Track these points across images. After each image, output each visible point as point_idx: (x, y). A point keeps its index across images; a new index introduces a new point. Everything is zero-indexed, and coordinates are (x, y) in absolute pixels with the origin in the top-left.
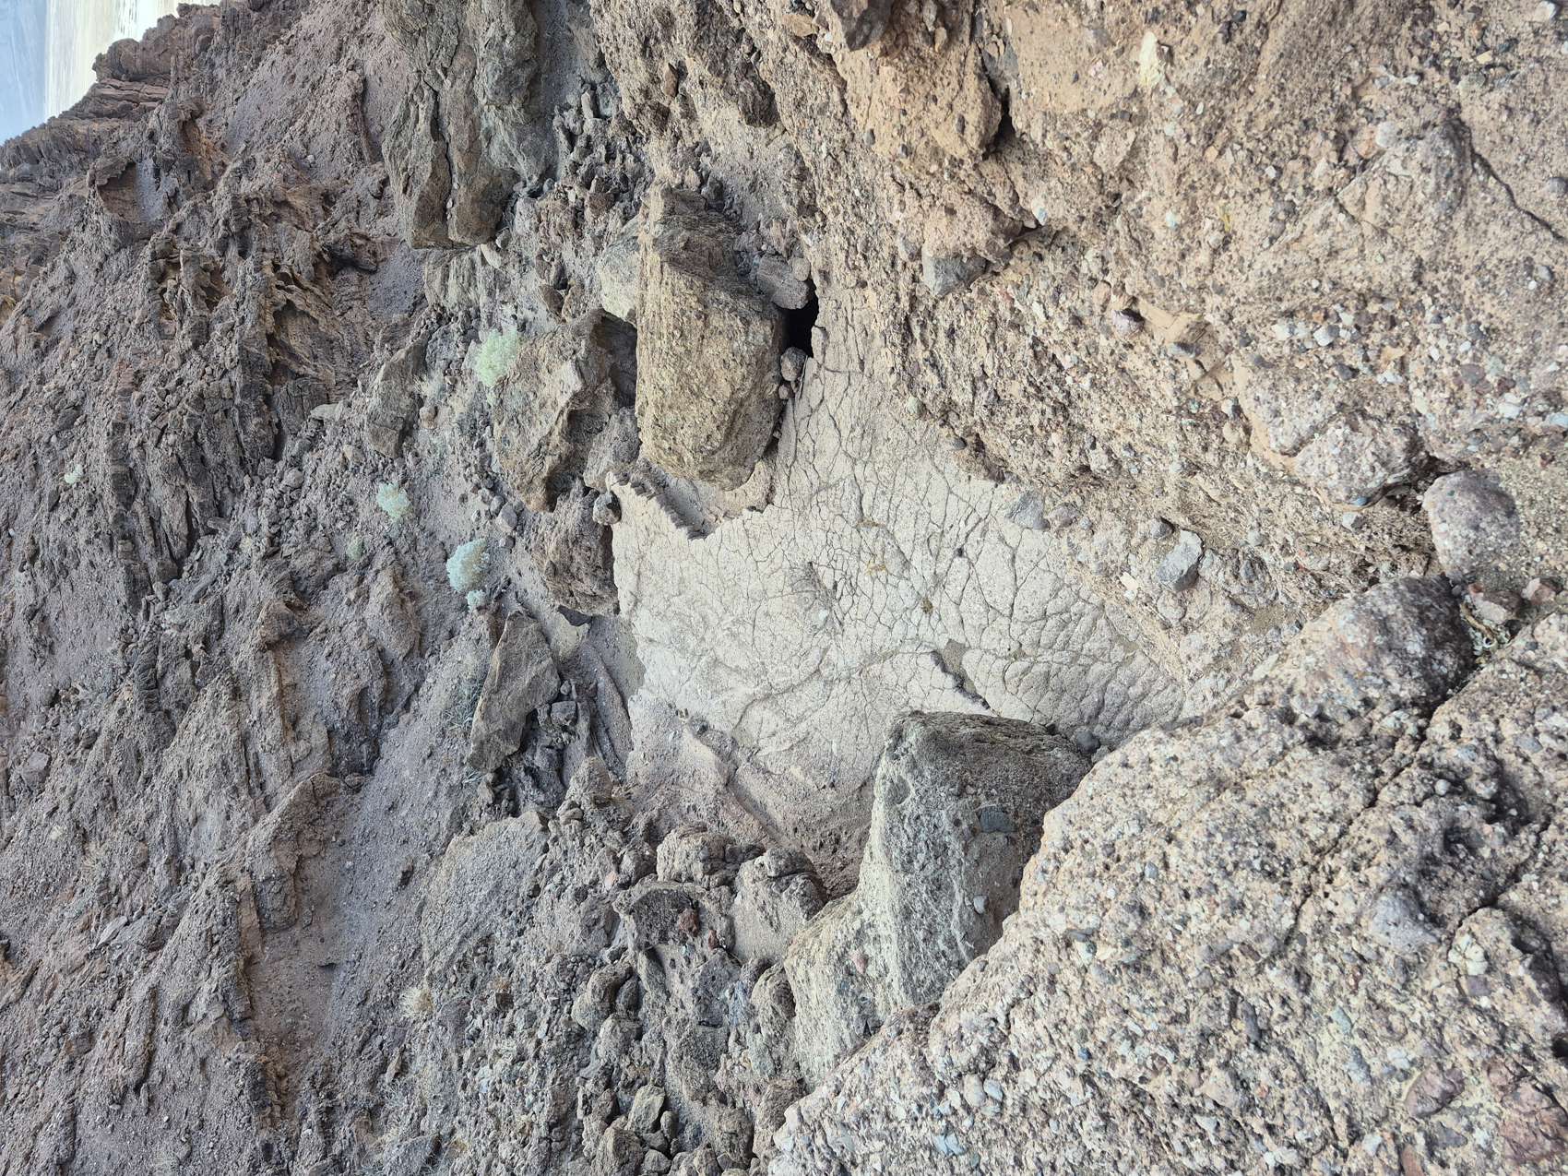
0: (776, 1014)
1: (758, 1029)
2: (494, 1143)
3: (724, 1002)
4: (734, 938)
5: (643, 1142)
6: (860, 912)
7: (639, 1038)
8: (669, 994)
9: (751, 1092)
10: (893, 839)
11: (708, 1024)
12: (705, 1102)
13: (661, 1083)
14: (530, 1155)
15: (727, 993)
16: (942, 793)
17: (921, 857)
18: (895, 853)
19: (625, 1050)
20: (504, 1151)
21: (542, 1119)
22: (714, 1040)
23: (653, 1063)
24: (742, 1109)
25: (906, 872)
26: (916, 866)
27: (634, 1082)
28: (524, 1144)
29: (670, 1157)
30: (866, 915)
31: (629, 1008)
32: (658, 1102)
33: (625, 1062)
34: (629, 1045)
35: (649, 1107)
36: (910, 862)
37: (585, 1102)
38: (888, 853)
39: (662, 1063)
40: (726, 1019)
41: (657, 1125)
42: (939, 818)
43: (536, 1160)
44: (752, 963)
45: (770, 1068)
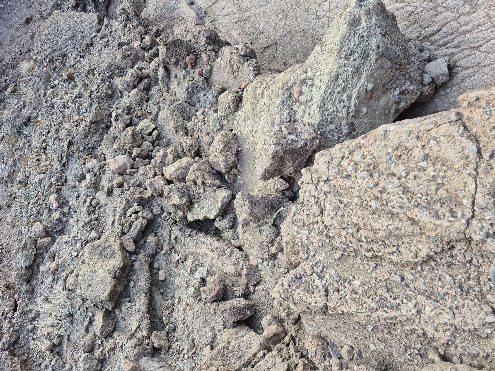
0: (229, 108)
1: (216, 111)
2: (61, 123)
3: (198, 98)
4: (210, 75)
5: (143, 138)
6: (306, 72)
7: (147, 101)
8: (169, 88)
9: (204, 134)
10: (347, 42)
11: (189, 103)
12: (177, 132)
13: (155, 120)
14: (80, 129)
15: (202, 95)
16: (378, 30)
17: (356, 55)
18: (345, 48)
19: (140, 103)
20: (66, 125)
21: (88, 120)
22: (190, 110)
23: (151, 113)
24: (197, 139)
25: (346, 59)
26: (352, 58)
27: (140, 117)
28: (77, 126)
29: (154, 147)
30: (309, 74)
31: (144, 89)
32: (153, 126)
33: (138, 108)
34: (142, 102)
35: (148, 126)
36: (350, 55)
37: (116, 116)
38: (341, 47)
39: (157, 113)
40: (198, 105)
41: (150, 134)
42: (372, 42)
43: (83, 132)
44: (218, 87)
45: (218, 127)
